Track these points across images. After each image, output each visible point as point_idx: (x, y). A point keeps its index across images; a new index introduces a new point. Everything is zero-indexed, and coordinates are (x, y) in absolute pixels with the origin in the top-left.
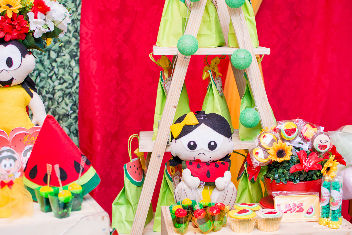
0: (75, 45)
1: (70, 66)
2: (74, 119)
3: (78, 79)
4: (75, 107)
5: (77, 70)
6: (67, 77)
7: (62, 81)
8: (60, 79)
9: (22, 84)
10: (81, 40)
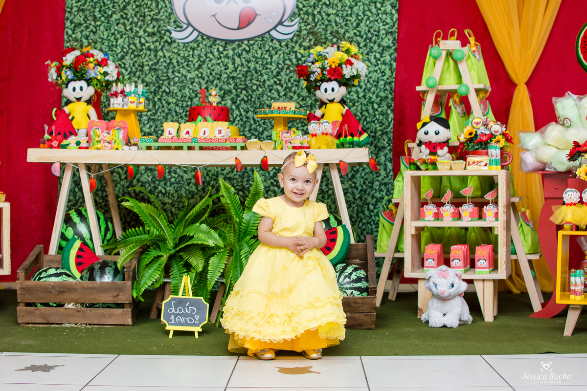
0: (390, 99)
1: (387, 113)
2: (389, 150)
3: (392, 123)
4: (390, 142)
5: (391, 116)
6: (385, 121)
7: (381, 124)
8: (380, 123)
9: (340, 102)
10: (395, 96)
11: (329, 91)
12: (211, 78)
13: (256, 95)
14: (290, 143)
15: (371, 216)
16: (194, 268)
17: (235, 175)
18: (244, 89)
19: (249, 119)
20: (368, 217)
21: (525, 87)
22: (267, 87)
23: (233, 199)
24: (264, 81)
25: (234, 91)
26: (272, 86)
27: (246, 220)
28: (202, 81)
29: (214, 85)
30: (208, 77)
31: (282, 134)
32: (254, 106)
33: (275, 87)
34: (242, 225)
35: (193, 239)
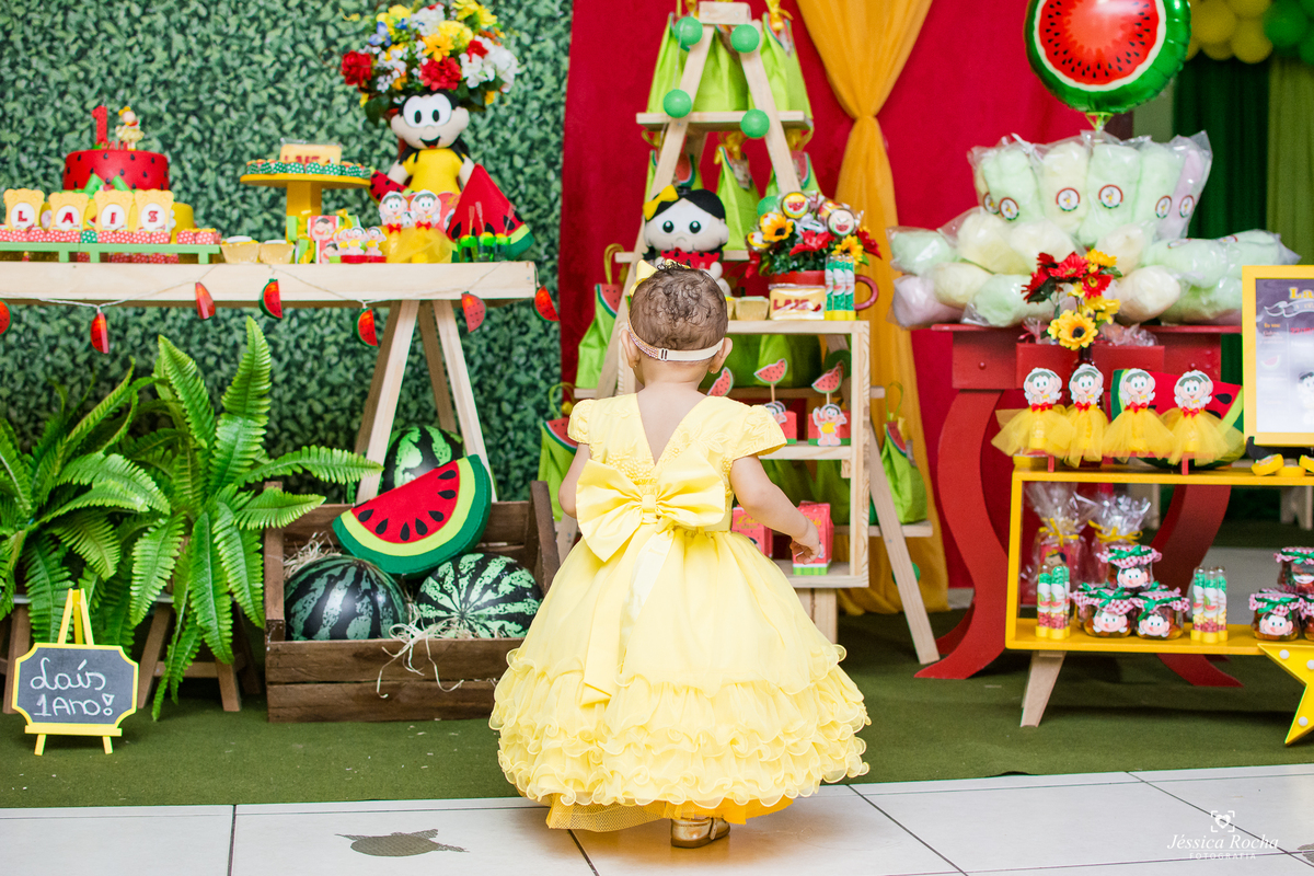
0: (555, 146)
1: (546, 180)
2: (550, 270)
3: (559, 203)
4: (552, 250)
5: (557, 186)
6: (540, 198)
8: (528, 204)
9: (451, 147)
10: (566, 137)
11: (427, 118)
12: (110, 82)
13: (224, 128)
14: (335, 247)
15: (507, 430)
16: (92, 570)
17: (169, 328)
18: (194, 113)
19: (206, 187)
20: (499, 431)
21: (875, 124)
22: (250, 108)
23: (193, 390)
24: (245, 94)
25: (168, 117)
26: (264, 106)
27: (224, 444)
28: (86, 90)
29: (116, 101)
30: (103, 80)
31: (313, 225)
32: (217, 155)
33: (271, 109)
34: (213, 457)
35: (90, 493)
